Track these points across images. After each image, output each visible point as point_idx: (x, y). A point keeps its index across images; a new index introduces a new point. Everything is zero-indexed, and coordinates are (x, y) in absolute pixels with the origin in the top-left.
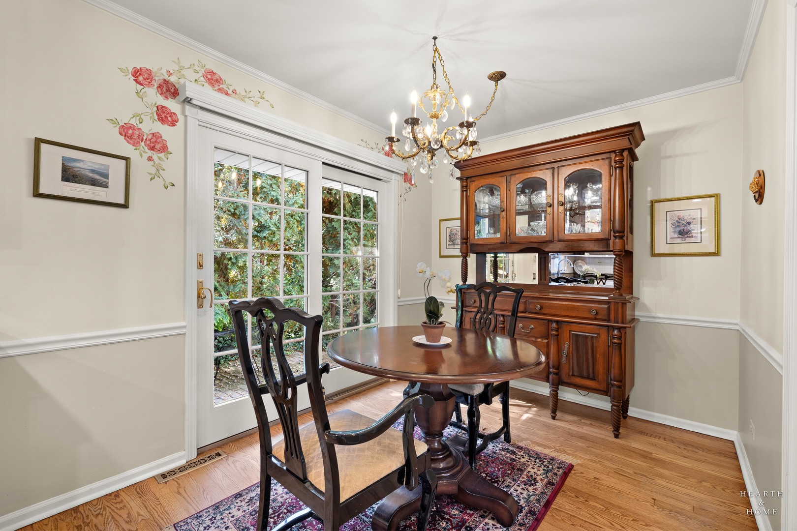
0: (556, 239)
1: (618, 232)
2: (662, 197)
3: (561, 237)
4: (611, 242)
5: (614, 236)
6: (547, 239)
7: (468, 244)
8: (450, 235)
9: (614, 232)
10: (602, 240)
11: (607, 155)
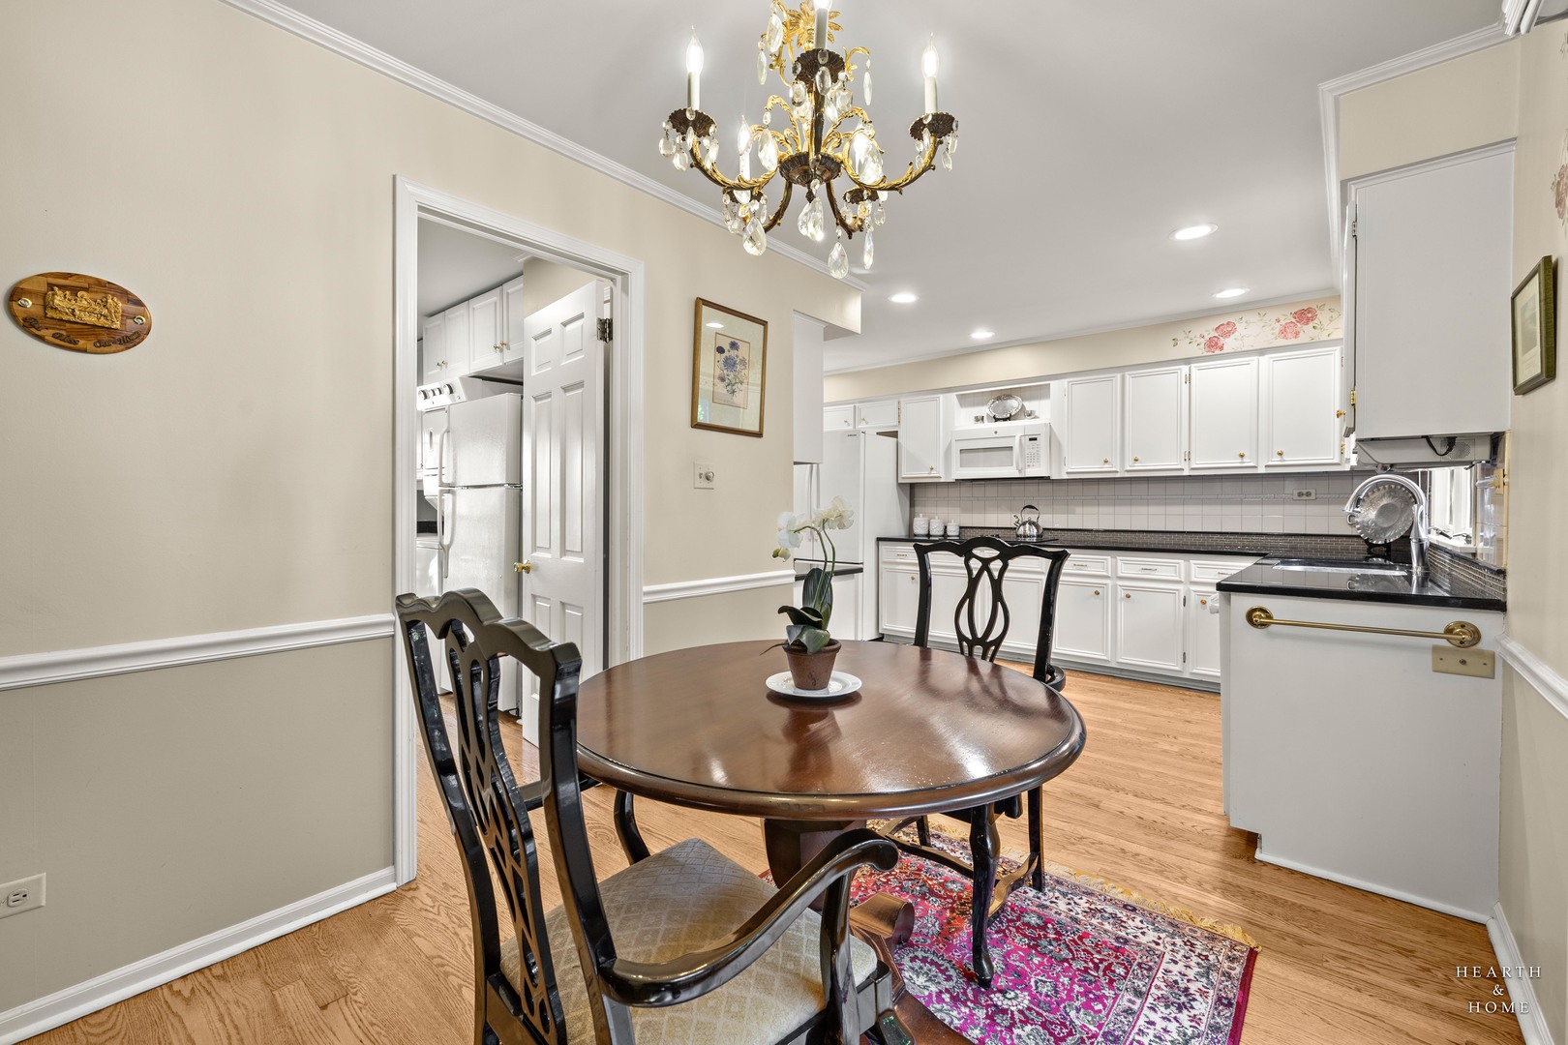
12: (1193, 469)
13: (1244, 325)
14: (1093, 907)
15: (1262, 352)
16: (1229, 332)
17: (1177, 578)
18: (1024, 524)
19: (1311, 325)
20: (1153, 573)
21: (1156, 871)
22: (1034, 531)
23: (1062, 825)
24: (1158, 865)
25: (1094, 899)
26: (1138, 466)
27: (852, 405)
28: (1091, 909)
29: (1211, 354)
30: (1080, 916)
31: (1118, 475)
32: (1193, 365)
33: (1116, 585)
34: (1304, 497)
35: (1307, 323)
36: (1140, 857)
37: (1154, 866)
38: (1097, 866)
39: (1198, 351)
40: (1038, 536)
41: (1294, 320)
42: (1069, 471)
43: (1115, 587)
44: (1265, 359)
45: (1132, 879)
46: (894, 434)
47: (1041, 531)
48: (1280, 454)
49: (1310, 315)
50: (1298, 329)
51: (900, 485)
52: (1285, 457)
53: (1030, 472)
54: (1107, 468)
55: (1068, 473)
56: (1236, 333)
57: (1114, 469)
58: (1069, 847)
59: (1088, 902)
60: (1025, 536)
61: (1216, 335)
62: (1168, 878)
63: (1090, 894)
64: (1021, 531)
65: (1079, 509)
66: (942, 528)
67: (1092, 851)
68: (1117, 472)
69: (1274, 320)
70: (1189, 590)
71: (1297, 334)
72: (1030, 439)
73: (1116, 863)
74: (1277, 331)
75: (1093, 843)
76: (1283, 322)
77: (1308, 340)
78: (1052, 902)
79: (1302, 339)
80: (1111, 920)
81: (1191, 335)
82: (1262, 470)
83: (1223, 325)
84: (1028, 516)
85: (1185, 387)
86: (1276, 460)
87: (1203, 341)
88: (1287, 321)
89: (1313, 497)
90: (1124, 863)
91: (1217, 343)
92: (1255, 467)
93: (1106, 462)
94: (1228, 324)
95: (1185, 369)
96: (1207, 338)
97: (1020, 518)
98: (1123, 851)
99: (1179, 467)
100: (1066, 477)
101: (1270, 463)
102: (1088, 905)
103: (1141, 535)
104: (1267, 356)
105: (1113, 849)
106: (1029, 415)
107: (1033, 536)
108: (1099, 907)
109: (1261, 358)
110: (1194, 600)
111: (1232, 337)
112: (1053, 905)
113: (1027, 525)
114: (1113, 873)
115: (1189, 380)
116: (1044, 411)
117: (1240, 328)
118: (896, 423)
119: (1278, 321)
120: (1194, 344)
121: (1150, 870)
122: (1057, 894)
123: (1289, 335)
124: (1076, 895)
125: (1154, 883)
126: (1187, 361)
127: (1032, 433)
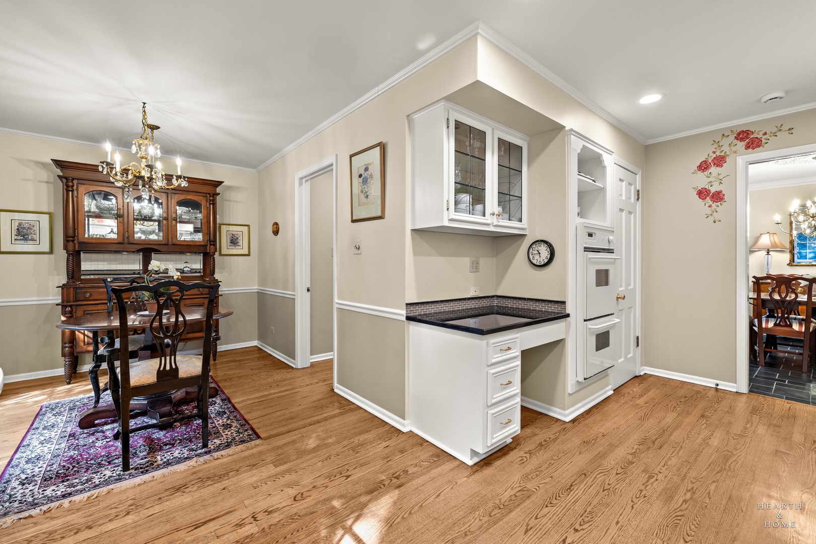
0: (170, 243)
1: (212, 242)
2: (225, 223)
3: (174, 242)
4: (208, 247)
5: (210, 244)
6: (163, 243)
7: (76, 242)
8: (18, 229)
9: (210, 242)
10: (203, 245)
11: (205, 195)
14: (90, 483)
21: (55, 531)
23: (151, 511)
24: (55, 537)
25: (91, 486)
28: (90, 481)
30: (94, 475)
36: (72, 533)
37: (59, 534)
38: (102, 505)
45: (73, 513)
58: (132, 502)
59: (94, 483)
62: (44, 533)
63: (95, 486)
67: (114, 511)
73: (90, 515)
75: (117, 516)
78: (114, 470)
80: (76, 484)
90: (84, 520)
98: (90, 527)
102: (93, 482)
105: (99, 523)
108: (86, 484)
112: (112, 470)
114: (89, 507)
121: (61, 529)
122: (114, 475)
124: (104, 481)
125: (55, 522)
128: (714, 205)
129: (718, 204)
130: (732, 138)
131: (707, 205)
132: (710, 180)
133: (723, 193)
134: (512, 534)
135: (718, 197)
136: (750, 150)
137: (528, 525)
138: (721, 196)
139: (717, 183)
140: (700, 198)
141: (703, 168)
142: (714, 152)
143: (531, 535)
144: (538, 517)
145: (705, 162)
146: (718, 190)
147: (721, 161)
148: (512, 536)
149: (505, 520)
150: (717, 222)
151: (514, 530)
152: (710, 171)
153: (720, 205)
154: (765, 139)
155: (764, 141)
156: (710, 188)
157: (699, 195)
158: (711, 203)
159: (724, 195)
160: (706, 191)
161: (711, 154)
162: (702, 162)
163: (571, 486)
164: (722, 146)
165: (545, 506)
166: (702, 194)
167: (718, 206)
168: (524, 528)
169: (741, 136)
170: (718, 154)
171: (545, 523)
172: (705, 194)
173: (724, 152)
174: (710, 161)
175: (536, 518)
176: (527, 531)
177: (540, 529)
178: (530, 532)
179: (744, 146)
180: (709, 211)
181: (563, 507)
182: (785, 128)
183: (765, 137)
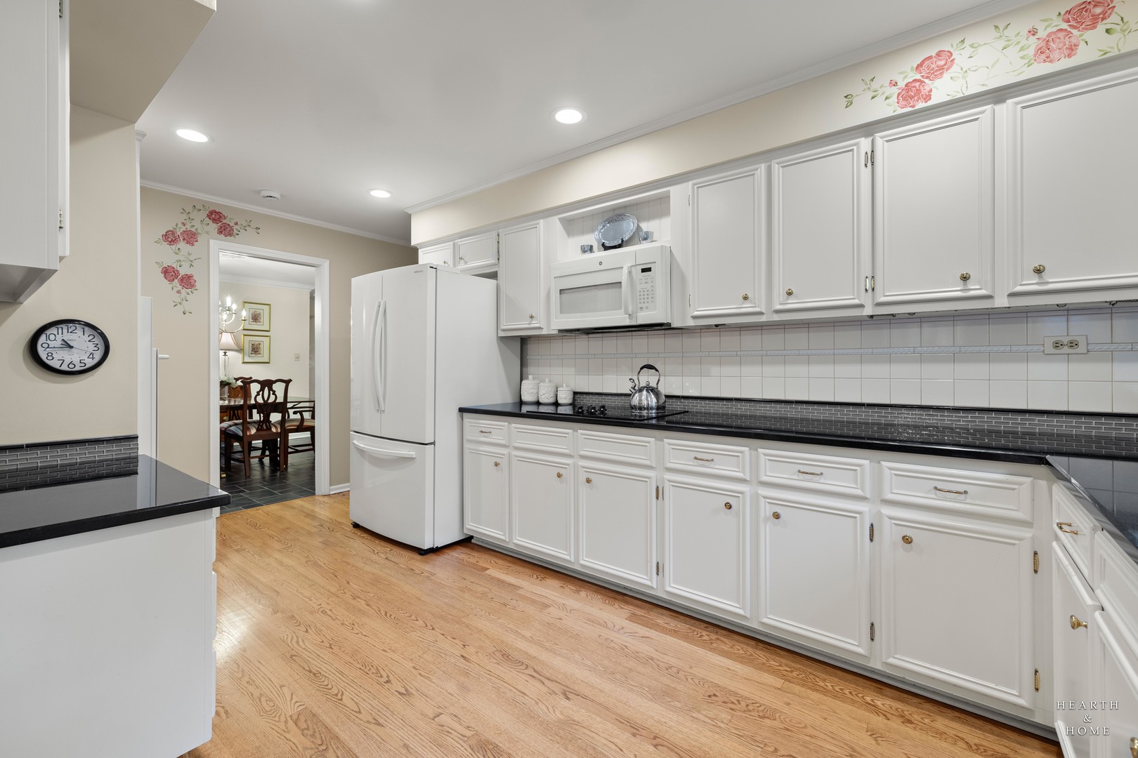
12: (879, 304)
13: (969, 51)
15: (998, 95)
16: (941, 68)
17: (859, 492)
18: (641, 390)
19: (1101, 27)
20: (817, 478)
22: (653, 401)
26: (792, 304)
27: (452, 243)
29: (909, 109)
31: (763, 319)
32: (877, 135)
33: (757, 494)
34: (1066, 350)
35: (1093, 26)
39: (888, 108)
40: (658, 408)
41: (1065, 26)
42: (696, 313)
43: (756, 497)
44: (1006, 110)
46: (493, 276)
47: (663, 399)
48: (1039, 271)
49: (1098, 10)
50: (1073, 40)
51: (505, 340)
52: (1046, 276)
53: (644, 318)
54: (747, 307)
55: (695, 317)
56: (955, 68)
57: (757, 309)
60: (641, 408)
61: (918, 77)
64: (635, 400)
65: (715, 370)
66: (552, 394)
68: (761, 313)
69: (1024, 32)
70: (880, 514)
71: (1072, 49)
72: (644, 270)
74: (1031, 51)
76: (1042, 34)
77: (1096, 56)
79: (1084, 56)
81: (875, 85)
82: (1001, 302)
83: (930, 57)
84: (648, 378)
85: (866, 173)
86: (1032, 284)
87: (895, 90)
88: (1050, 30)
89: (1082, 348)
91: (918, 91)
92: (990, 297)
93: (746, 298)
94: (939, 54)
95: (864, 144)
96: (902, 84)
97: (636, 382)
99: (856, 302)
100: (691, 323)
101: (1019, 289)
103: (799, 407)
104: (1010, 101)
106: (645, 239)
107: (652, 409)
109: (998, 108)
110: (889, 534)
111: (946, 75)
113: (645, 392)
115: (871, 159)
116: (663, 231)
117: (961, 58)
118: (494, 261)
119: (1033, 32)
120: (880, 99)
123: (1056, 55)
126: (868, 129)
127: (644, 261)
128: (184, 291)
129: (189, 291)
130: (204, 214)
131: (176, 289)
132: (178, 257)
133: (194, 278)
134: (379, 739)
135: (187, 282)
136: (222, 236)
137: (368, 722)
138: (192, 281)
139: (188, 264)
140: (166, 278)
141: (170, 240)
142: (184, 224)
143: (386, 721)
144: (358, 710)
145: (173, 233)
146: (189, 273)
147: (192, 237)
148: (383, 740)
149: (352, 745)
150: (187, 313)
151: (373, 737)
152: (179, 246)
153: (190, 293)
154: (237, 230)
155: (235, 231)
156: (179, 269)
157: (165, 274)
158: (180, 288)
159: (195, 281)
160: (174, 271)
161: (180, 225)
162: (168, 232)
163: (310, 672)
164: (193, 219)
165: (340, 702)
166: (169, 273)
167: (188, 294)
168: (373, 727)
169: (213, 216)
170: (188, 227)
171: (369, 706)
172: (172, 275)
173: (195, 227)
174: (179, 233)
175: (360, 712)
176: (379, 724)
177: (379, 711)
178: (381, 721)
179: (217, 230)
180: (177, 298)
181: (346, 685)
182: (253, 225)
183: (236, 227)
